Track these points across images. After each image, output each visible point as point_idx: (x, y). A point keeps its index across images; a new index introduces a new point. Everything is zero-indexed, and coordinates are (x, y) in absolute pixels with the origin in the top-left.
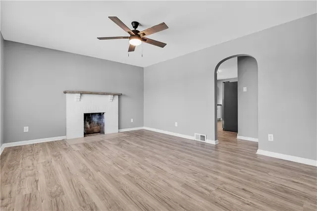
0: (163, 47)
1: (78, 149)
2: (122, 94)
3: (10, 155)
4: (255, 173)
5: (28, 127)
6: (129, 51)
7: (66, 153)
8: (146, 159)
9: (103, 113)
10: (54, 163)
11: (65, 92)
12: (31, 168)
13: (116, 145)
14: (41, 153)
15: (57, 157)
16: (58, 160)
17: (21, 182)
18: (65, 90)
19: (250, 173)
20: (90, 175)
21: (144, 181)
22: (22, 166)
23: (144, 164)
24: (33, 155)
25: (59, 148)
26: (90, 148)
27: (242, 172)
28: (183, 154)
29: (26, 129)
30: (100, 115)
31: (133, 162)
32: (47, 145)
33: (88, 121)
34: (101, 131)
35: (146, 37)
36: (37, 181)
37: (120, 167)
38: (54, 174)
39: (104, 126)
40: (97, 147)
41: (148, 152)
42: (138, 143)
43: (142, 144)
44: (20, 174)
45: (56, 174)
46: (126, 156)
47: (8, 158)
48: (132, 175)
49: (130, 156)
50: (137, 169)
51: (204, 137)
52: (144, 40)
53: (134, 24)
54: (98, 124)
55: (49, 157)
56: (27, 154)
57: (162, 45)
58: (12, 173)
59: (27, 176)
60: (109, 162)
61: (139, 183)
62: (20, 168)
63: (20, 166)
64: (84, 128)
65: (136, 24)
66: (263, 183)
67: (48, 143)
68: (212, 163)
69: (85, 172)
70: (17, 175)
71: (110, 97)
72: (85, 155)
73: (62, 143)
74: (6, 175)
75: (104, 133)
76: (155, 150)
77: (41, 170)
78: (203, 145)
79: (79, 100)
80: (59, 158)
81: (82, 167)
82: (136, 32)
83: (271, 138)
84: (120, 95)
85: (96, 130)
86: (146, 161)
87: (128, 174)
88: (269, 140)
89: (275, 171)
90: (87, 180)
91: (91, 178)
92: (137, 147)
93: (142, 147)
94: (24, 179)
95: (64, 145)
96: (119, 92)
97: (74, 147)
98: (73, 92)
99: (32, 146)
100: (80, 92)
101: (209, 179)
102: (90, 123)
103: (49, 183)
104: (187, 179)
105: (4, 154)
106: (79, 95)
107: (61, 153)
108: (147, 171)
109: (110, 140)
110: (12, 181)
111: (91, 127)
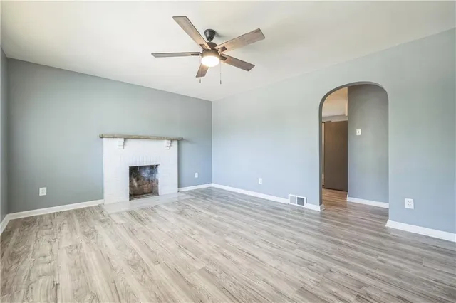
0: (248, 70)
1: (121, 222)
2: (182, 139)
3: (16, 233)
4: (402, 262)
5: (45, 188)
6: (197, 76)
7: (104, 228)
8: (228, 238)
9: (157, 166)
10: (85, 249)
11: (102, 137)
12: (48, 259)
13: (176, 213)
14: (65, 230)
15: (91, 237)
16: (93, 241)
17: (30, 290)
18: (101, 133)
19: (393, 262)
20: (144, 271)
21: (234, 283)
22: (33, 254)
23: (226, 248)
24: (53, 233)
25: (92, 221)
26: (140, 219)
27: (381, 261)
28: (280, 229)
29: (43, 191)
30: (153, 168)
31: (209, 244)
32: (75, 215)
33: (134, 177)
34: (153, 191)
35: (226, 53)
36: (56, 286)
37: (190, 254)
38: (85, 270)
39: (158, 183)
40: (150, 217)
41: (228, 225)
42: (209, 209)
43: (215, 212)
44: (30, 272)
45: (88, 270)
46: (196, 232)
47: (13, 240)
48: (211, 269)
49: (202, 234)
50: (217, 258)
51: (303, 199)
52: (223, 58)
53: (208, 33)
54: (149, 180)
55: (78, 237)
56: (44, 231)
57: (248, 67)
58: (16, 270)
59: (40, 276)
60: (172, 245)
61: (227, 286)
62: (30, 259)
63: (31, 254)
64: (130, 187)
65: (211, 34)
66: (426, 284)
67: (77, 211)
68: (328, 244)
69: (135, 265)
70: (25, 273)
71: (166, 143)
72: (132, 232)
73: (97, 211)
74: (5, 273)
75: (157, 194)
76: (237, 222)
77: (64, 261)
78: (302, 211)
79: (122, 147)
80: (93, 238)
81: (130, 256)
82: (213, 46)
83: (409, 204)
84: (180, 141)
85: (146, 190)
86: (227, 242)
87: (204, 268)
88: (407, 207)
89: (430, 259)
90: (141, 281)
91: (146, 278)
92: (210, 216)
93: (217, 216)
94: (35, 282)
95: (101, 215)
96: (179, 135)
97: (115, 218)
98: (113, 137)
99: (52, 216)
100: (124, 136)
101: (336, 277)
102: (138, 180)
103: (77, 291)
104: (301, 276)
105: (8, 233)
106: (123, 140)
107: (96, 227)
108: (234, 262)
109: (167, 205)
110: (14, 287)
111: (139, 186)
